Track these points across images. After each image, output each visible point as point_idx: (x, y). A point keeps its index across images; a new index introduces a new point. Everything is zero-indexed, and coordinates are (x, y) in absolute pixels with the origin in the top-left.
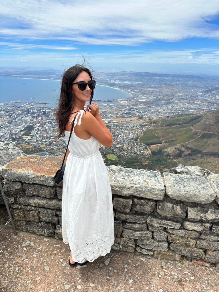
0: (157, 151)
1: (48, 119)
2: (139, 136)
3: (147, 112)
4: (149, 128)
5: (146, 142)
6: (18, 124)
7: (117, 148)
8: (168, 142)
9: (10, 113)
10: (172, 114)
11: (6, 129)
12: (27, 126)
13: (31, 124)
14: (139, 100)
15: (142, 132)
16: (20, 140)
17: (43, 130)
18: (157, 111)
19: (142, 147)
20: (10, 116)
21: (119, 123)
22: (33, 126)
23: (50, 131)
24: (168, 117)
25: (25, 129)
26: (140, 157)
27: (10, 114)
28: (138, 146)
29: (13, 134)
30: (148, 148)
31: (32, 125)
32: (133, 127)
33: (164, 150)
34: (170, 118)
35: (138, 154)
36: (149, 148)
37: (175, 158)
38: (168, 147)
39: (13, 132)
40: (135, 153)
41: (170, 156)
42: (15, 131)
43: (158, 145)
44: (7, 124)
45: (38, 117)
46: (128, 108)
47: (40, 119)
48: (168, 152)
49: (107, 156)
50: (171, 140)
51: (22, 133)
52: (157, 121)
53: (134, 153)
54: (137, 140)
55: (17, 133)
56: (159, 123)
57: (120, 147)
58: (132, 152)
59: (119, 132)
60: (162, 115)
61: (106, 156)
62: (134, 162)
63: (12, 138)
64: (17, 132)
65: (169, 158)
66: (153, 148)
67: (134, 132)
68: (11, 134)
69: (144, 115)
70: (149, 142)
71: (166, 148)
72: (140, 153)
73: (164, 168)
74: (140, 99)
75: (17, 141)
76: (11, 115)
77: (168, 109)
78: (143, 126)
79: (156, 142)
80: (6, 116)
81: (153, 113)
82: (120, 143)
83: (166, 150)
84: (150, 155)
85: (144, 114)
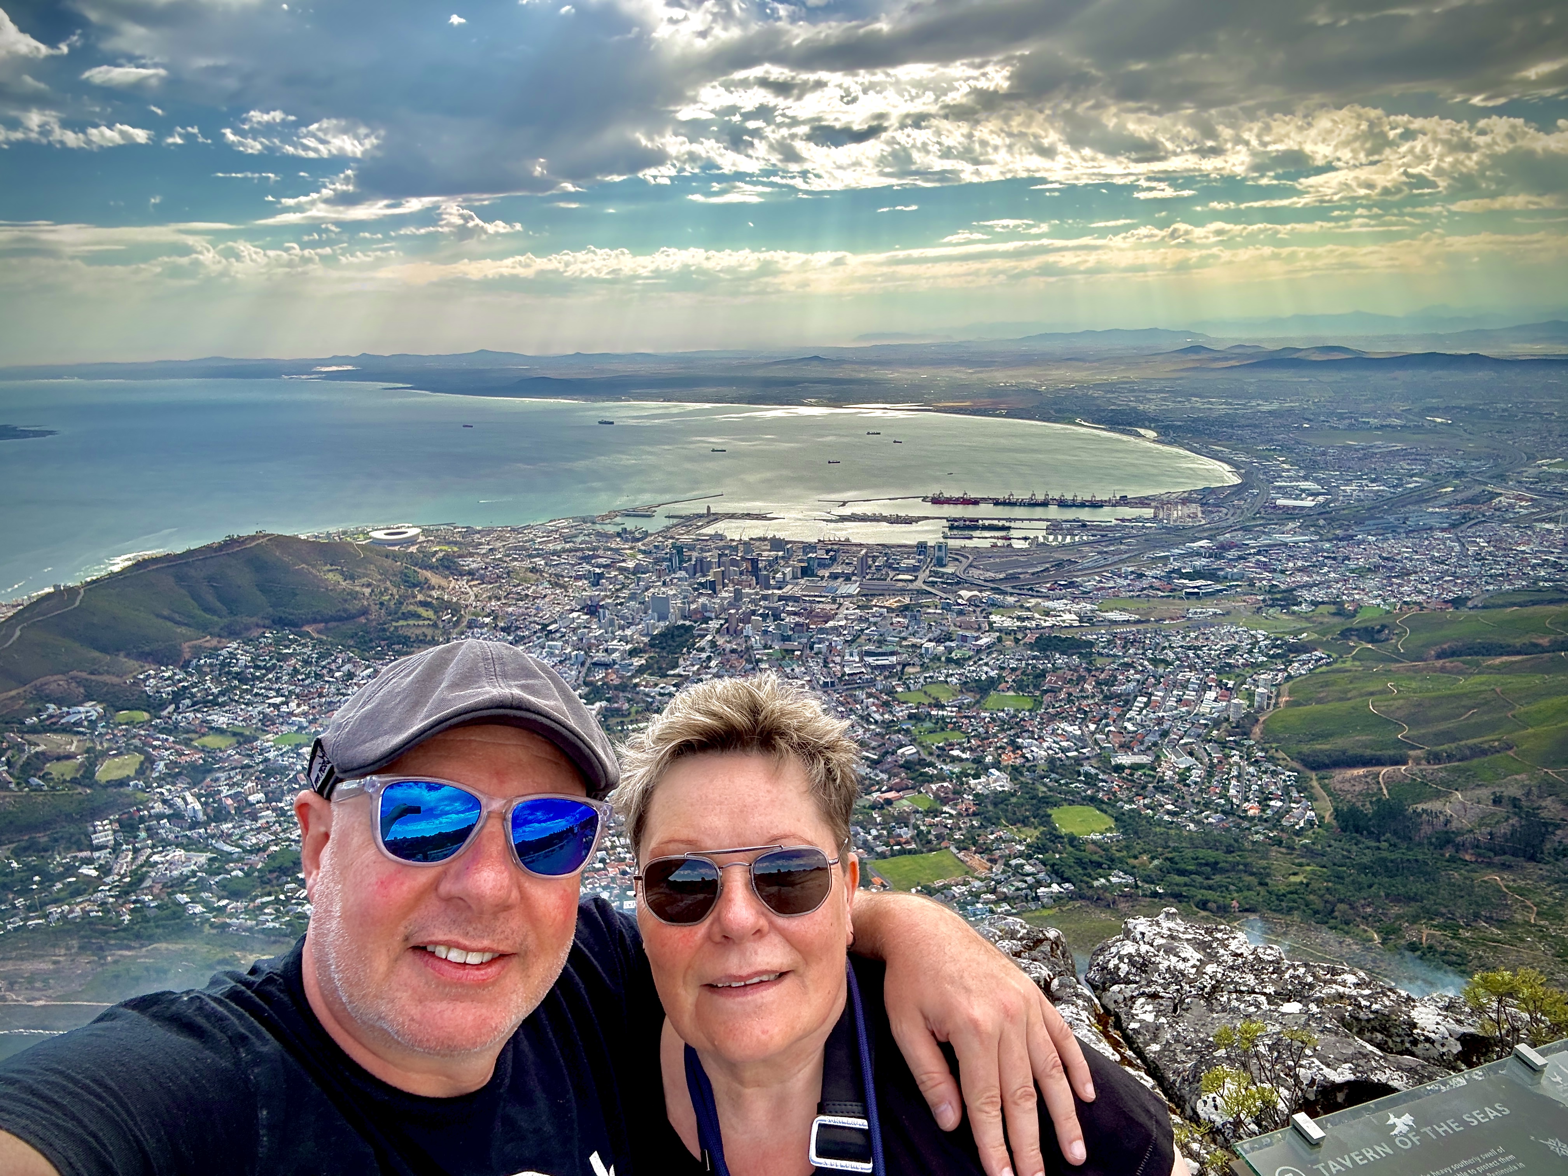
0: (1369, 809)
1: (765, 598)
2: (1261, 709)
3: (1326, 569)
4: (1328, 664)
5: (1305, 748)
6: (623, 618)
7: (1119, 768)
8: (1450, 757)
9: (599, 566)
10: (1491, 588)
11: (567, 642)
12: (667, 627)
13: (685, 618)
14: (1278, 502)
15: (1286, 687)
16: (621, 694)
17: (733, 651)
18: (1391, 564)
19: (1274, 773)
20: (596, 580)
21: (1140, 627)
22: (691, 628)
23: (768, 654)
24: (1458, 602)
25: (652, 646)
26: (1257, 837)
27: (598, 570)
28: (1251, 769)
29: (595, 664)
30: (1315, 783)
31: (688, 623)
32: (1232, 651)
33: (1420, 807)
34: (1476, 607)
35: (1244, 818)
36: (1324, 787)
37: (1490, 865)
38: (1450, 786)
39: (600, 656)
40: (1229, 812)
41: (1458, 848)
42: (606, 650)
43: (1384, 770)
44: (575, 614)
45: (719, 587)
46: (1203, 543)
47: (726, 594)
48: (1447, 822)
49: (1055, 813)
50: (1470, 748)
51: (637, 662)
52: (1384, 627)
53: (1224, 812)
54: (1247, 734)
55: (614, 662)
56: (1400, 635)
57: (1135, 767)
58: (1207, 805)
59: (1138, 676)
60: (1420, 592)
61: (1049, 811)
62: (1214, 866)
63: (586, 684)
64: (616, 655)
65: (1452, 860)
66: (1347, 787)
67: (1231, 684)
68: (587, 665)
69: (1308, 586)
70: (1321, 751)
71: (1438, 795)
72: (1263, 811)
73: (1415, 919)
74: (1285, 492)
75: (608, 700)
76: (601, 576)
77: (1464, 554)
78: (1290, 651)
79: (1368, 752)
80: (578, 578)
81: (1361, 573)
82: (1142, 743)
83: (1434, 805)
84: (1328, 828)
85: (1306, 579)
